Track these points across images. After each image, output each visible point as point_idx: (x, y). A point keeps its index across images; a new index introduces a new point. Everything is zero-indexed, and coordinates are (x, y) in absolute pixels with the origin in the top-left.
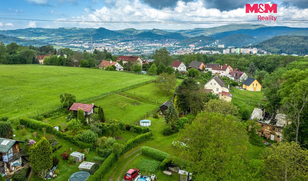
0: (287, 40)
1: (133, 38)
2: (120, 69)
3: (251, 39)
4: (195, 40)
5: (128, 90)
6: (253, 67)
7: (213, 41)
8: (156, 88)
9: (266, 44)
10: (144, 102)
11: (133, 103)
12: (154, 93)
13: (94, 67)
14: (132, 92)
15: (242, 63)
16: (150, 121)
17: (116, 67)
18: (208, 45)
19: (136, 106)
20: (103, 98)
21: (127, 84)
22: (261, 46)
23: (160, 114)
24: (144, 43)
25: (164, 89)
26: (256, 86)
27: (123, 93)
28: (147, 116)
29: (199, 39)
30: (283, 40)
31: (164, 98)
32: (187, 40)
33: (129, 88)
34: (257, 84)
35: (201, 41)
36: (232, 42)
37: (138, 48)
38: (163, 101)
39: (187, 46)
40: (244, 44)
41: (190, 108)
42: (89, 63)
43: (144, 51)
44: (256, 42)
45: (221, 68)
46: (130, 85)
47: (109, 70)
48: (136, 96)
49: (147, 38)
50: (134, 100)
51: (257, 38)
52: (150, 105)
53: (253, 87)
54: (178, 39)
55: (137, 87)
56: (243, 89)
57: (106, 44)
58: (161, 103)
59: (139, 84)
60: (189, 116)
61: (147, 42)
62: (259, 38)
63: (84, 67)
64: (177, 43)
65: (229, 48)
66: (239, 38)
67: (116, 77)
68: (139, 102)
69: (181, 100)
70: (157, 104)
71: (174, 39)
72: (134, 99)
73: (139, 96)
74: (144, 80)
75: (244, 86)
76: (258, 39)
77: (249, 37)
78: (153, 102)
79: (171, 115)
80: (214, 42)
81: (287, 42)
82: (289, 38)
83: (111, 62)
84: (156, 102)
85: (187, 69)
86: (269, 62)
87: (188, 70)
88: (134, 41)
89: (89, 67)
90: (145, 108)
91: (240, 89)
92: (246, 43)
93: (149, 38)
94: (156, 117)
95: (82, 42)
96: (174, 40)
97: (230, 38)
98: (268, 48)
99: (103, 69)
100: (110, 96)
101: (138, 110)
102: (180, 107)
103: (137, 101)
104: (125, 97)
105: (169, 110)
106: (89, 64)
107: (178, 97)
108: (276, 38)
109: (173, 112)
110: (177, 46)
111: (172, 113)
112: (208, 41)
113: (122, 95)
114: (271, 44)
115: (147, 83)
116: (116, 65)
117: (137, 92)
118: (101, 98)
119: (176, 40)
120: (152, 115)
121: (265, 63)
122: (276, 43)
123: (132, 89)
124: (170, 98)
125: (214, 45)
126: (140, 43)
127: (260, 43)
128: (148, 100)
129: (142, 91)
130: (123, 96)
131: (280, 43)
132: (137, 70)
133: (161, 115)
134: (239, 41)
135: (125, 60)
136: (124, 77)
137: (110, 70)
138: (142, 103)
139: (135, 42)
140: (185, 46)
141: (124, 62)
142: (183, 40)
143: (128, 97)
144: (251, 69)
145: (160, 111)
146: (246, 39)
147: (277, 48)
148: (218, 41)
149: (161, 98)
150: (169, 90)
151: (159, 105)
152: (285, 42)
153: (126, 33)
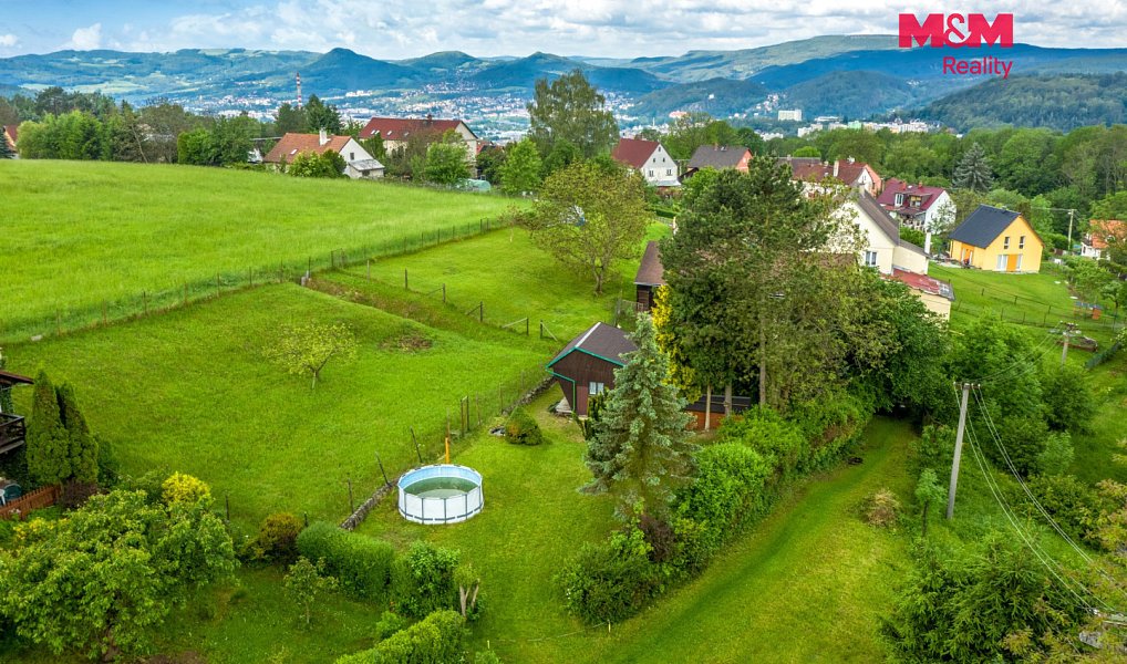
0: (1039, 90)
1: (459, 90)
2: (366, 172)
3: (899, 91)
4: (689, 96)
5: (372, 261)
6: (979, 169)
7: (758, 99)
8: (537, 252)
9: (960, 107)
10: (462, 331)
11: (387, 338)
12: (524, 277)
13: (241, 164)
14: (393, 272)
15: (907, 161)
16: (475, 477)
17: (347, 159)
18: (740, 112)
19: (405, 357)
20: (186, 310)
21: (373, 231)
22: (940, 113)
23: (554, 411)
24: (500, 108)
25: (578, 256)
26: (1021, 247)
27: (336, 278)
28: (459, 434)
29: (703, 92)
30: (1025, 90)
31: (582, 304)
32: (660, 95)
33: (380, 254)
34: (1022, 238)
35: (712, 96)
36: (829, 101)
37: (477, 123)
38: (575, 323)
39: (660, 118)
40: (872, 108)
41: (757, 370)
42: (215, 141)
43: (500, 136)
44: (918, 103)
45: (836, 173)
46: (388, 236)
47: (308, 172)
48: (414, 297)
49: (511, 88)
50: (398, 320)
51: (920, 86)
52: (497, 350)
53: (1006, 252)
54: (629, 90)
55: (428, 248)
56: (954, 262)
57: (356, 111)
58: (562, 335)
59: (440, 234)
60: (756, 427)
61: (513, 102)
62: (927, 85)
63: (194, 163)
64: (625, 107)
65: (822, 123)
66: (854, 86)
67: (326, 201)
68: (429, 329)
69: (697, 316)
70: (536, 340)
71: (614, 91)
72: (397, 313)
73: (429, 296)
74: (473, 214)
75: (957, 250)
76: (924, 89)
77: (891, 84)
78: (511, 330)
79: (644, 436)
80: (761, 102)
81: (1038, 99)
82: (1045, 80)
83: (323, 138)
84: (534, 329)
85: (680, 179)
86: (1018, 155)
87: (686, 180)
88: (462, 100)
89: (217, 162)
90: (460, 367)
91: (942, 264)
92: (880, 105)
93: (518, 88)
94: (526, 437)
95: (265, 102)
96: (612, 94)
97: (820, 85)
98: (969, 122)
99: (282, 171)
100: (245, 297)
101: (410, 383)
102: (687, 362)
103: (417, 325)
104: (342, 303)
105: (625, 395)
106: (213, 147)
107: (679, 298)
108: (994, 84)
109: (653, 415)
110: (625, 117)
111: (646, 418)
112: (740, 100)
113: (328, 291)
114: (977, 104)
115: (486, 229)
116: (345, 154)
117: (426, 275)
118: (176, 309)
119: (621, 97)
120: (500, 421)
121: (1003, 162)
122: (997, 102)
123: (395, 256)
124: (610, 305)
125: (762, 113)
126: (485, 107)
127: (937, 103)
128: (487, 320)
129: (453, 271)
130: (327, 297)
131: (1014, 100)
132: (445, 171)
133: (563, 415)
134: (854, 98)
135: (397, 137)
136: (372, 201)
137: (314, 174)
138: (444, 335)
139: (468, 104)
140: (654, 115)
141: (390, 146)
142: (647, 95)
143: (363, 301)
144: (972, 176)
145: (558, 390)
146: (881, 91)
147: (1001, 118)
148: (776, 97)
149: (559, 307)
150: (606, 262)
151: (551, 350)
152: (1030, 96)
153: (433, 69)
